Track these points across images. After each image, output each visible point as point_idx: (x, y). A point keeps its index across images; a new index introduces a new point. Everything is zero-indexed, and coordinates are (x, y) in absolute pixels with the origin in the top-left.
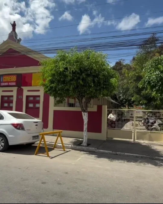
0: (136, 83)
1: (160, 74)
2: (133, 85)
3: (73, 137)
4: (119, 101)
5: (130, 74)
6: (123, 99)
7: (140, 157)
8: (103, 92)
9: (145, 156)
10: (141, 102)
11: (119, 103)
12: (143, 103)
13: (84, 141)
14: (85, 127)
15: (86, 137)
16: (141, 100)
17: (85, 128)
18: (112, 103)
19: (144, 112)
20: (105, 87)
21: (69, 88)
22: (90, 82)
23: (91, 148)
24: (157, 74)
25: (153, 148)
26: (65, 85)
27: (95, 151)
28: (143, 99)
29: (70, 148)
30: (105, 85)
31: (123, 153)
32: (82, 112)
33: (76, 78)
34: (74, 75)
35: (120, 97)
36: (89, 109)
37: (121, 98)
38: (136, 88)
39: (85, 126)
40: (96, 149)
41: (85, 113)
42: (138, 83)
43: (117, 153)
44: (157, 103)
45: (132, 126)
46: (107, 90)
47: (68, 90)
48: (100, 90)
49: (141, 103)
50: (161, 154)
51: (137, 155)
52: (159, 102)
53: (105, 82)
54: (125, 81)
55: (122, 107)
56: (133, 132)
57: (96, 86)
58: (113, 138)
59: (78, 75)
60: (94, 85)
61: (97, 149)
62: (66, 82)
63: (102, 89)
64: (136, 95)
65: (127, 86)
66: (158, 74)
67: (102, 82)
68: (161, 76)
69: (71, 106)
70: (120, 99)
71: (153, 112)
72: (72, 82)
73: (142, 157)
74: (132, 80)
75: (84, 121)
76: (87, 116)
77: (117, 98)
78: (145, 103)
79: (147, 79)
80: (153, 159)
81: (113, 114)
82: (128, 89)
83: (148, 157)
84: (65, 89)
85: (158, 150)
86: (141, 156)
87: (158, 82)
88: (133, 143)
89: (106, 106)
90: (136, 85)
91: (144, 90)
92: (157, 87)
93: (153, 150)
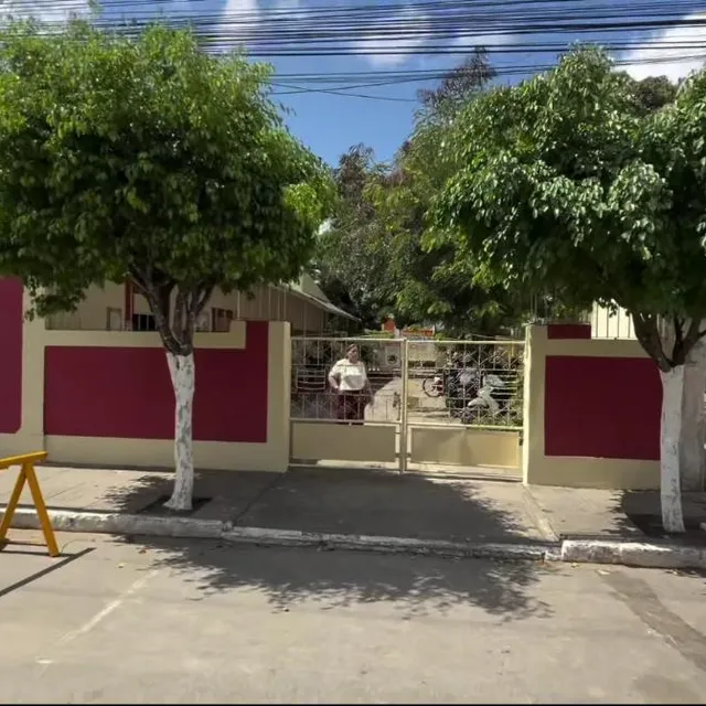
0: (412, 233)
1: (514, 165)
2: (401, 241)
3: (138, 465)
4: (354, 307)
5: (389, 199)
6: (370, 301)
7: (426, 550)
8: (253, 252)
9: (445, 543)
10: (430, 310)
11: (357, 315)
12: (437, 313)
13: (178, 488)
14: (183, 421)
15: (186, 467)
16: (429, 303)
17: (182, 425)
18: (332, 315)
19: (442, 348)
20: (260, 227)
21: (67, 229)
22: (178, 199)
23: (202, 525)
24: (501, 164)
25: (474, 497)
26: (49, 211)
27: (223, 534)
28: (437, 297)
29: (101, 526)
30: (262, 218)
31: (352, 538)
32: (169, 355)
33: (102, 176)
34: (92, 158)
35: (361, 293)
36: (202, 341)
37: (364, 296)
38: (413, 255)
39: (181, 417)
40: (229, 525)
41: (181, 359)
42: (420, 234)
43: (326, 537)
44: (487, 314)
45: (394, 406)
46: (271, 245)
47: (68, 241)
48: (238, 242)
49: (432, 313)
50: (510, 527)
51: (414, 541)
52: (494, 308)
53: (264, 203)
54: (373, 226)
55: (367, 331)
56: (398, 430)
57: (215, 225)
58: (315, 462)
59: (111, 162)
60: (206, 220)
61: (235, 525)
62: (51, 199)
63: (248, 238)
64: (413, 281)
65: (380, 245)
66: (510, 167)
67: (243, 199)
68: (519, 175)
69: (143, 328)
70: (359, 302)
71: (477, 345)
72: (81, 199)
73: (432, 552)
74: (397, 224)
75: (176, 393)
76: (189, 372)
77: (351, 297)
78: (447, 314)
79: (457, 197)
80: (478, 557)
81: (353, 362)
82: (382, 261)
83: (457, 545)
84: (49, 237)
85: (497, 507)
86: (427, 547)
87: (506, 207)
88: (396, 475)
89: (287, 325)
90: (411, 241)
91: (444, 262)
92: (501, 230)
93: (475, 504)
